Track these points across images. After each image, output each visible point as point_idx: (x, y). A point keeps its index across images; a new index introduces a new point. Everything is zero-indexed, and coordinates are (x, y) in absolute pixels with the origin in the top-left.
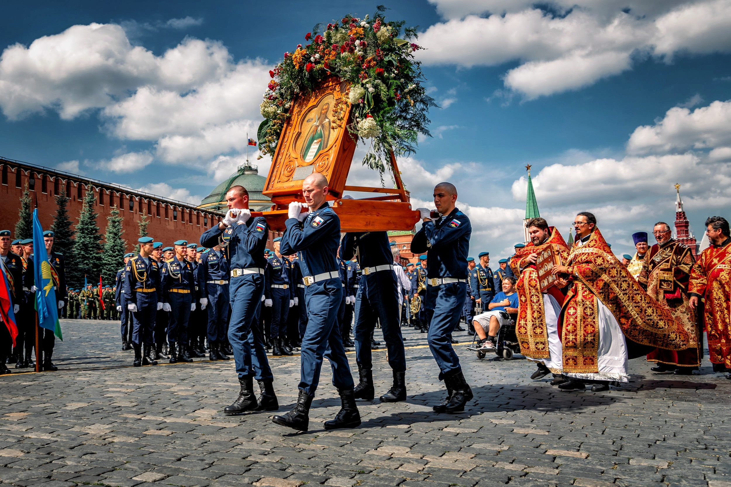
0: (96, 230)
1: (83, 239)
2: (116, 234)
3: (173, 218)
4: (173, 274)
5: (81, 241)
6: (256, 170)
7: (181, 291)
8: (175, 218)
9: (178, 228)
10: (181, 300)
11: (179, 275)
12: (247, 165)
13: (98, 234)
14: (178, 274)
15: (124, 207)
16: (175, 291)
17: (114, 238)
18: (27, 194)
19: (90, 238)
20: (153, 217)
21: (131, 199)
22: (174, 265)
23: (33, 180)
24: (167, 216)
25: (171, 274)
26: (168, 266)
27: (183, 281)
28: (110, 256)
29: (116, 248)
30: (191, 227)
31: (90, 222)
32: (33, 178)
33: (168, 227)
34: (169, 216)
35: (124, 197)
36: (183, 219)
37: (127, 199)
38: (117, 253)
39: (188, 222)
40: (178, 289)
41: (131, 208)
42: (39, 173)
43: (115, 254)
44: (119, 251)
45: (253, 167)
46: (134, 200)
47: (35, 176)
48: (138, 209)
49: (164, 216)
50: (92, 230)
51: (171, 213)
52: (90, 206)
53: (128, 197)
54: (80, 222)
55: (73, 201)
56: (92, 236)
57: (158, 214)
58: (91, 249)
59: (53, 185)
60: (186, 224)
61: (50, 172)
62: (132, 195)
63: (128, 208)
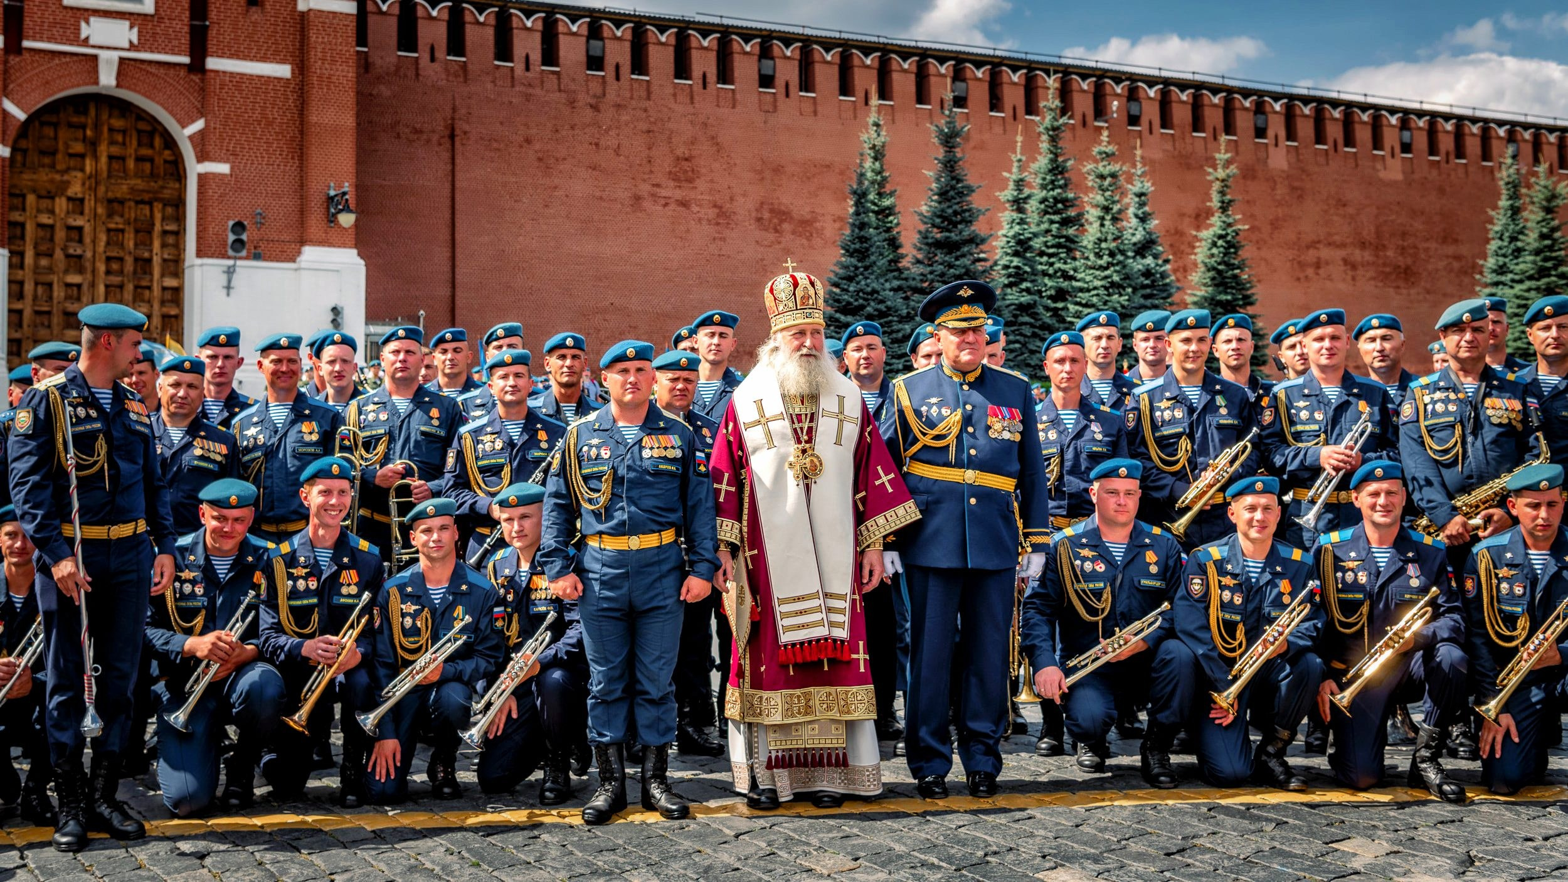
0: (1064, 201)
1: (1017, 228)
2: (1107, 209)
3: (1397, 149)
5: (1011, 233)
8: (1406, 148)
9: (1416, 176)
13: (1072, 213)
15: (1239, 131)
17: (1102, 219)
19: (1052, 222)
20: (1332, 152)
21: (1259, 109)
23: (962, 85)
24: (1377, 143)
28: (1091, 268)
29: (1104, 245)
30: (1461, 172)
31: (1052, 182)
33: (1382, 174)
34: (1387, 146)
35: (1237, 105)
36: (1433, 149)
37: (1246, 109)
38: (1106, 259)
39: (1452, 157)
41: (1261, 132)
42: (978, 65)
43: (1100, 262)
44: (1112, 254)
46: (1268, 108)
47: (968, 74)
48: (1282, 133)
49: (1370, 144)
50: (1056, 200)
51: (1391, 138)
53: (1248, 103)
54: (1011, 185)
55: (1079, 128)
56: (1056, 218)
57: (1349, 141)
58: (1051, 251)
59: (1021, 91)
60: (1443, 165)
61: (1009, 58)
62: (1261, 96)
63: (1252, 132)
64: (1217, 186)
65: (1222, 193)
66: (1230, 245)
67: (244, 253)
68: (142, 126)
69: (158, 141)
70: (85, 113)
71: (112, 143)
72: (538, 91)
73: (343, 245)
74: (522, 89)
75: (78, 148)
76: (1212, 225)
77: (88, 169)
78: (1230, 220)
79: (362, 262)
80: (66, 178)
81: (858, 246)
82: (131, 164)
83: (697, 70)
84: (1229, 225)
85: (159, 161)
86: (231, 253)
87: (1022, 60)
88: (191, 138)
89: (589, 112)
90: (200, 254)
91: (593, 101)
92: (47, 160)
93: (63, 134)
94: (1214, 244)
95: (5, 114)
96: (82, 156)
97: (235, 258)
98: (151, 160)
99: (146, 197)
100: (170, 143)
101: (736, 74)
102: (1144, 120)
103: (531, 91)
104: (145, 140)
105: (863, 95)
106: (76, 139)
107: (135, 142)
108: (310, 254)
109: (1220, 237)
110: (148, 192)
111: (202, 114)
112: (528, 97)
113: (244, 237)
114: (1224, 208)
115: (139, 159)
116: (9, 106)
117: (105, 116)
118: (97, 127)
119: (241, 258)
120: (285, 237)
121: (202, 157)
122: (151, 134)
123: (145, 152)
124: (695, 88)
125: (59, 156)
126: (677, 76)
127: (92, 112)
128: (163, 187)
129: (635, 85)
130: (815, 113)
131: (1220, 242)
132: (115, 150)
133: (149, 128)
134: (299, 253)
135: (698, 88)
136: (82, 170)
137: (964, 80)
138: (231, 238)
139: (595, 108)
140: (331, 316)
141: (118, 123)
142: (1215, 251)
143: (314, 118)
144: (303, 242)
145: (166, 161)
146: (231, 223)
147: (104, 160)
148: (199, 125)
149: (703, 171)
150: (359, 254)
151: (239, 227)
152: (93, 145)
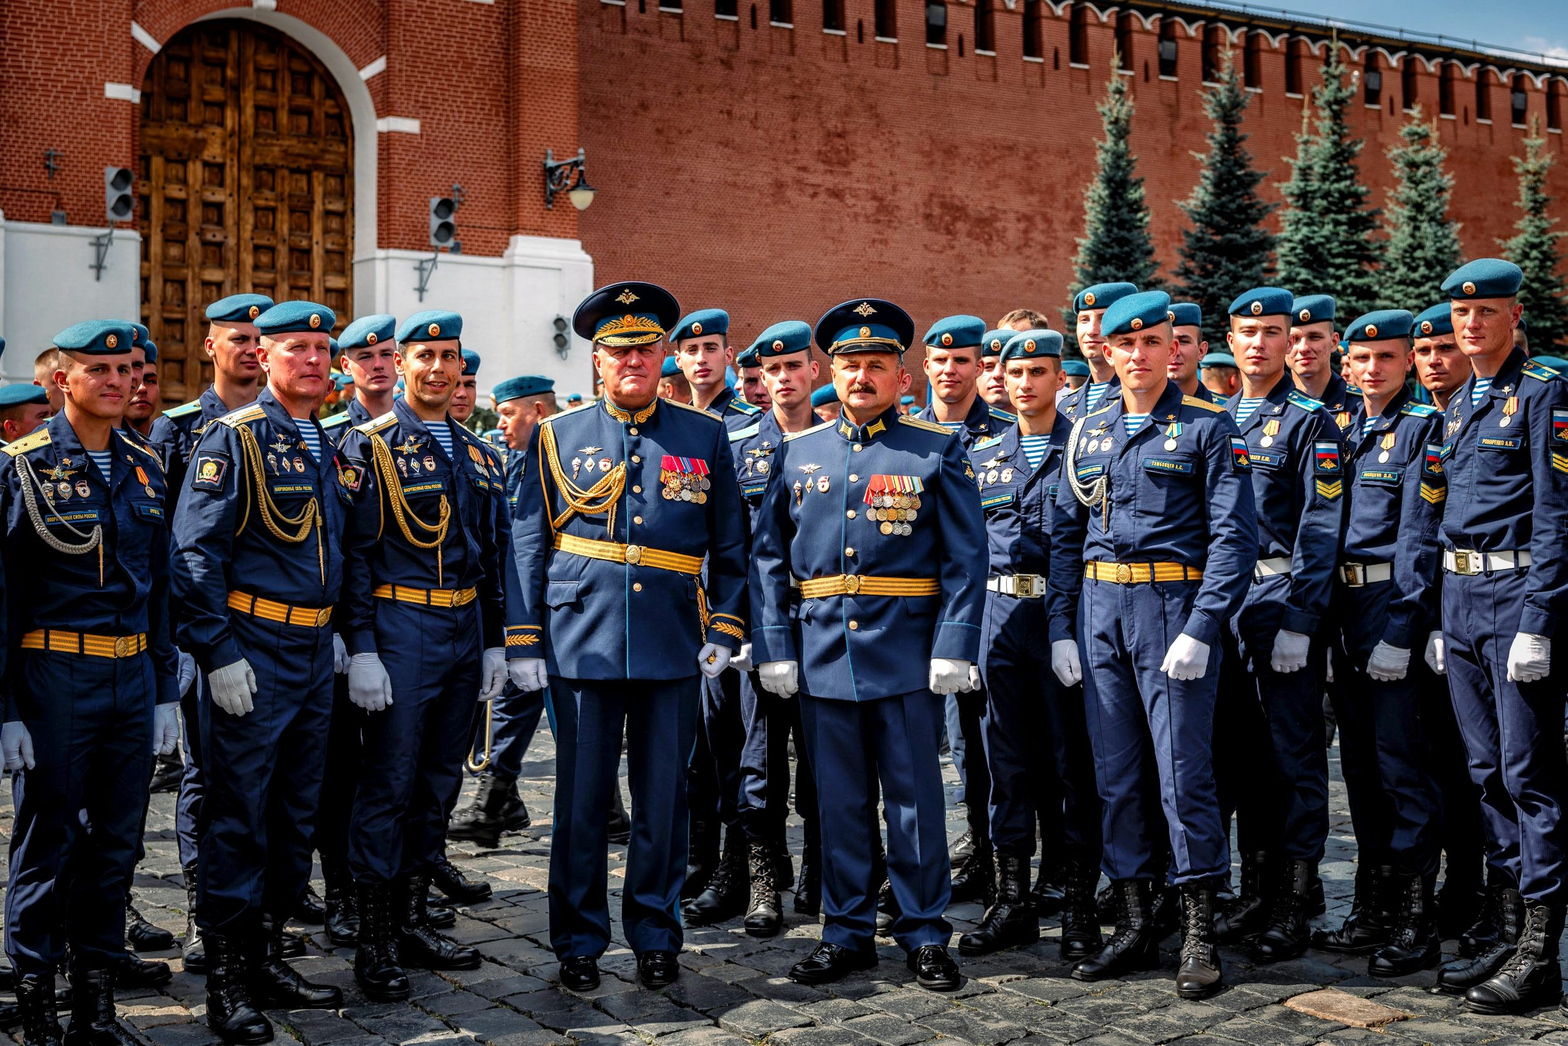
0: (1358, 198)
1: (1305, 230)
2: (1419, 207)
4: (59, 531)
5: (1298, 237)
7: (100, 647)
11: (97, 533)
13: (1362, 211)
14: (87, 527)
15: (1494, 113)
16: (63, 643)
17: (1413, 219)
18: (1119, 91)
19: (1337, 223)
21: (1518, 85)
22: (56, 472)
23: (1169, 46)
25: (41, 528)
26: (22, 475)
27: (116, 574)
28: (1401, 282)
29: (1418, 253)
31: (1336, 171)
32: (1173, 38)
35: (1492, 79)
37: (1502, 85)
38: (1422, 270)
40: (81, 632)
41: (1519, 115)
42: (1190, 19)
43: (1416, 276)
44: (1429, 265)
46: (1527, 86)
47: (1179, 31)
48: (1544, 118)
50: (1344, 195)
52: (1336, 116)
53: (1504, 78)
54: (1295, 174)
56: (1343, 217)
58: (1339, 261)
59: (1240, 55)
61: (1228, 12)
62: (1519, 69)
63: (1508, 115)
64: (1524, 182)
65: (1534, 189)
66: (1546, 256)
67: (451, 243)
68: (297, 66)
69: (317, 88)
70: (225, 45)
71: (259, 88)
72: (655, 40)
73: (563, 235)
74: (637, 36)
75: (216, 93)
76: (1520, 232)
77: (229, 123)
78: (1545, 224)
79: (589, 258)
80: (201, 135)
81: (1116, 250)
82: (284, 117)
83: (851, 16)
84: (1543, 231)
85: (319, 114)
86: (434, 242)
87: (1238, 14)
88: (369, 82)
89: (719, 71)
90: (385, 241)
91: (724, 55)
92: (176, 110)
93: (198, 74)
94: (1526, 256)
95: (135, 43)
96: (221, 106)
97: (436, 250)
98: (309, 113)
99: (304, 163)
100: (333, 90)
101: (900, 23)
102: (1385, 97)
103: (646, 39)
104: (300, 85)
105: (1051, 55)
106: (213, 82)
107: (288, 88)
108: (523, 246)
109: (1533, 246)
110: (306, 157)
111: (384, 48)
112: (643, 48)
113: (451, 219)
114: (1537, 209)
115: (294, 111)
116: (139, 33)
117: (250, 51)
118: (239, 66)
119: (444, 250)
120: (489, 222)
121: (385, 109)
122: (308, 78)
123: (301, 101)
124: (849, 42)
125: (193, 105)
126: (827, 25)
127: (234, 44)
128: (324, 151)
129: (776, 36)
130: (995, 77)
131: (1534, 253)
132: (264, 98)
133: (305, 68)
134: (507, 244)
135: (852, 41)
136: (222, 124)
138: (435, 222)
139: (727, 64)
140: (553, 332)
141: (267, 61)
142: (1527, 263)
143: (526, 61)
144: (514, 229)
145: (327, 115)
146: (435, 201)
147: (249, 111)
148: (379, 65)
149: (860, 151)
150: (584, 247)
151: (446, 206)
152: (236, 89)
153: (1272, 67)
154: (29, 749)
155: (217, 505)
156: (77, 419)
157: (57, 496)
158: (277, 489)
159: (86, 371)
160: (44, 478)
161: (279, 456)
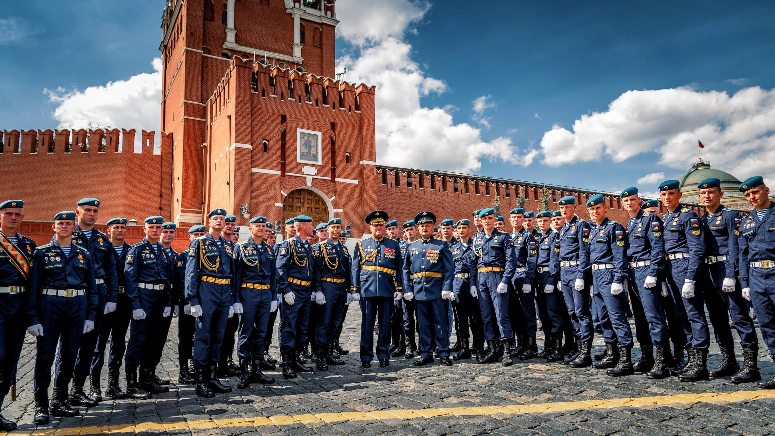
4: (249, 261)
6: (709, 165)
7: (258, 287)
10: (258, 299)
11: (257, 261)
12: (700, 162)
14: (255, 260)
16: (250, 286)
18: (497, 200)
22: (249, 248)
23: (508, 190)
25: (245, 260)
26: (241, 249)
27: (261, 271)
35: (582, 196)
40: (254, 283)
42: (512, 185)
45: (705, 163)
47: (510, 187)
52: (546, 204)
53: (584, 195)
59: (524, 192)
61: (521, 183)
62: (588, 193)
67: (350, 235)
68: (316, 198)
69: (321, 203)
70: (301, 194)
71: (308, 203)
72: (394, 193)
74: (390, 192)
75: (299, 205)
77: (302, 211)
80: (296, 214)
82: (313, 209)
83: (437, 187)
85: (321, 209)
87: (523, 183)
88: (331, 201)
89: (409, 199)
91: (410, 196)
92: (290, 208)
93: (295, 201)
95: (282, 194)
96: (300, 207)
98: (319, 209)
99: (318, 219)
100: (324, 203)
101: (448, 188)
103: (392, 192)
104: (317, 202)
105: (482, 193)
106: (298, 202)
107: (314, 203)
110: (318, 218)
111: (335, 194)
112: (392, 194)
113: (350, 230)
115: (316, 208)
116: (282, 192)
117: (306, 195)
118: (304, 199)
120: (358, 231)
121: (335, 207)
122: (319, 200)
123: (317, 206)
125: (294, 207)
126: (432, 188)
127: (303, 194)
128: (322, 216)
129: (421, 191)
130: (469, 198)
132: (309, 206)
133: (318, 199)
135: (438, 191)
136: (300, 211)
137: (509, 189)
139: (410, 197)
141: (310, 197)
143: (366, 196)
144: (363, 232)
145: (323, 209)
146: (346, 226)
147: (306, 208)
148: (334, 198)
149: (440, 215)
151: (349, 227)
152: (303, 204)
153: (531, 194)
154: (242, 309)
155: (285, 259)
156: (254, 237)
157: (249, 253)
158: (298, 255)
159: (256, 226)
160: (246, 249)
161: (299, 248)
